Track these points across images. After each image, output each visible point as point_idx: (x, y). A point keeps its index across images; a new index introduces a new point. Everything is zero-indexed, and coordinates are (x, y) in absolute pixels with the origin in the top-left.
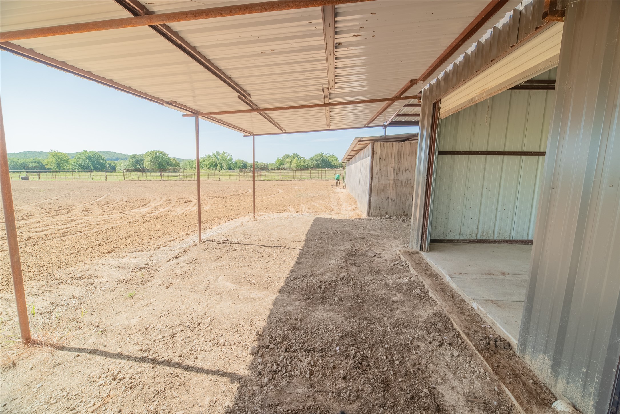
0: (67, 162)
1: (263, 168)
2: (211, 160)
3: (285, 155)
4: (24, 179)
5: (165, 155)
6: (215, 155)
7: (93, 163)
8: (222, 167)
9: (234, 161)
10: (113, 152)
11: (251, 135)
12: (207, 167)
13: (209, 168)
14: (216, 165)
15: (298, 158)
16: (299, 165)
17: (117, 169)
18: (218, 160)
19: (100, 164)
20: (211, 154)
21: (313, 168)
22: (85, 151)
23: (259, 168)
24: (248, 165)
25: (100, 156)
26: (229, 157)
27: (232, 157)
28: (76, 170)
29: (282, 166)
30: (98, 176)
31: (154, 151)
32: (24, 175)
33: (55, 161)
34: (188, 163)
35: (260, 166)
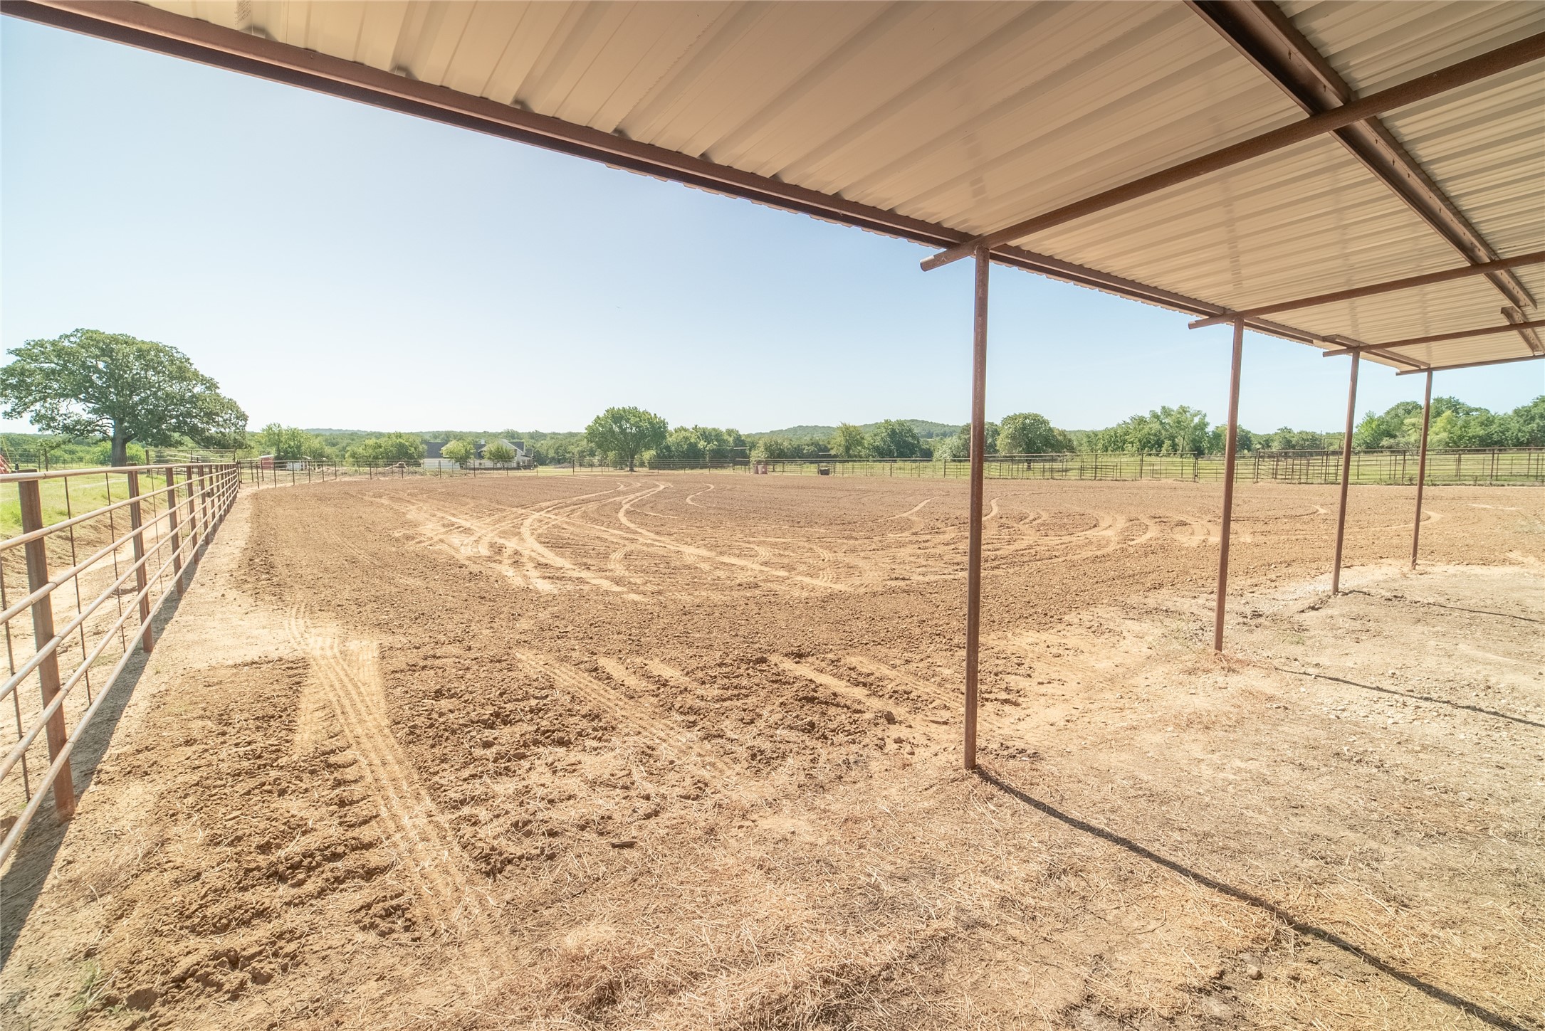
0: (859, 443)
1: (1311, 446)
2: (1146, 431)
3: (1398, 406)
4: (825, 473)
5: (1045, 422)
6: (1157, 417)
7: (898, 444)
8: (1174, 446)
9: (1210, 429)
10: (923, 422)
11: (1421, 370)
12: (1134, 449)
13: (1140, 450)
14: (1159, 444)
15: (1456, 411)
16: (1461, 437)
17: (936, 455)
18: (1167, 430)
19: (908, 445)
20: (1147, 415)
21: (1528, 443)
22: (886, 421)
23: (1293, 447)
24: (1254, 441)
25: (910, 430)
26: (1196, 420)
27: (1207, 420)
28: (871, 458)
29: (1386, 442)
30: (904, 471)
31: (1020, 416)
32: (823, 466)
33: (843, 443)
34: (1085, 440)
35: (1298, 442)
